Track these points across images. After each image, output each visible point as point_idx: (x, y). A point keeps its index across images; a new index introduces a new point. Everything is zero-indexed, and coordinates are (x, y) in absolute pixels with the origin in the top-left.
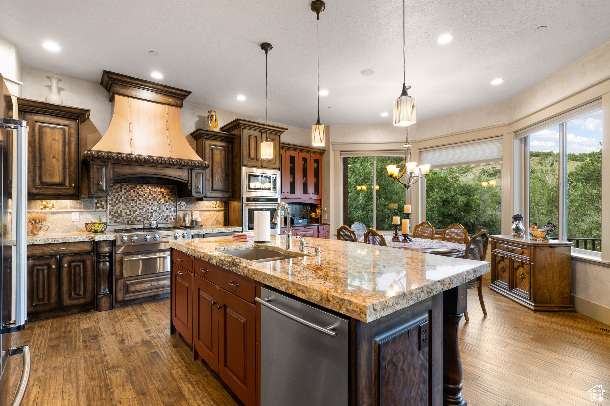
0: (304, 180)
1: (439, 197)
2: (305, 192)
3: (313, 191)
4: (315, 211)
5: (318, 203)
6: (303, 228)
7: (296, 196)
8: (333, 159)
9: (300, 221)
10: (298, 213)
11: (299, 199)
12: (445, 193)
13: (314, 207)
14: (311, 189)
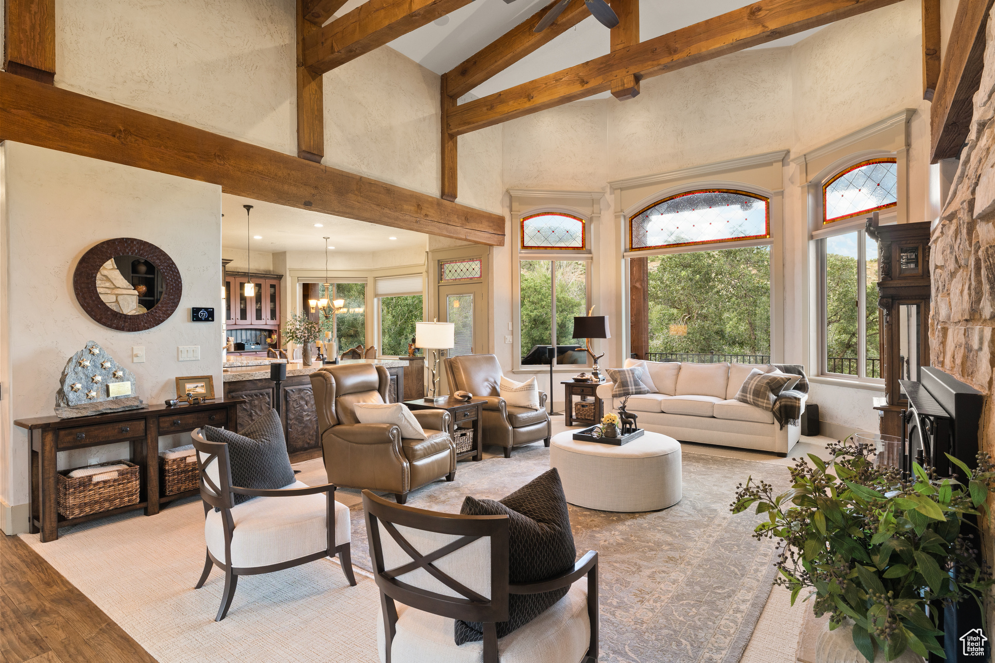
0: (259, 305)
1: (528, 314)
2: (259, 317)
3: (269, 316)
4: (270, 337)
5: (276, 328)
6: (254, 353)
7: (248, 321)
8: (290, 284)
9: (253, 347)
10: (254, 339)
11: (251, 324)
12: (535, 309)
13: (270, 332)
14: (266, 313)
